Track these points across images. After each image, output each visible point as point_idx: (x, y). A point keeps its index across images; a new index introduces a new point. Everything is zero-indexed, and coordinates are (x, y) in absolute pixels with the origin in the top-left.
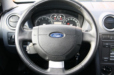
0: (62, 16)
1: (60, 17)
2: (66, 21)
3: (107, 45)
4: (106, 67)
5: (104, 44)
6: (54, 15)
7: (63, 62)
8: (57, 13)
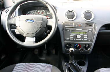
0: (43, 11)
1: (42, 12)
2: (46, 15)
3: (68, 30)
4: (68, 44)
5: (66, 29)
6: (38, 11)
7: (35, 38)
8: (40, 9)
